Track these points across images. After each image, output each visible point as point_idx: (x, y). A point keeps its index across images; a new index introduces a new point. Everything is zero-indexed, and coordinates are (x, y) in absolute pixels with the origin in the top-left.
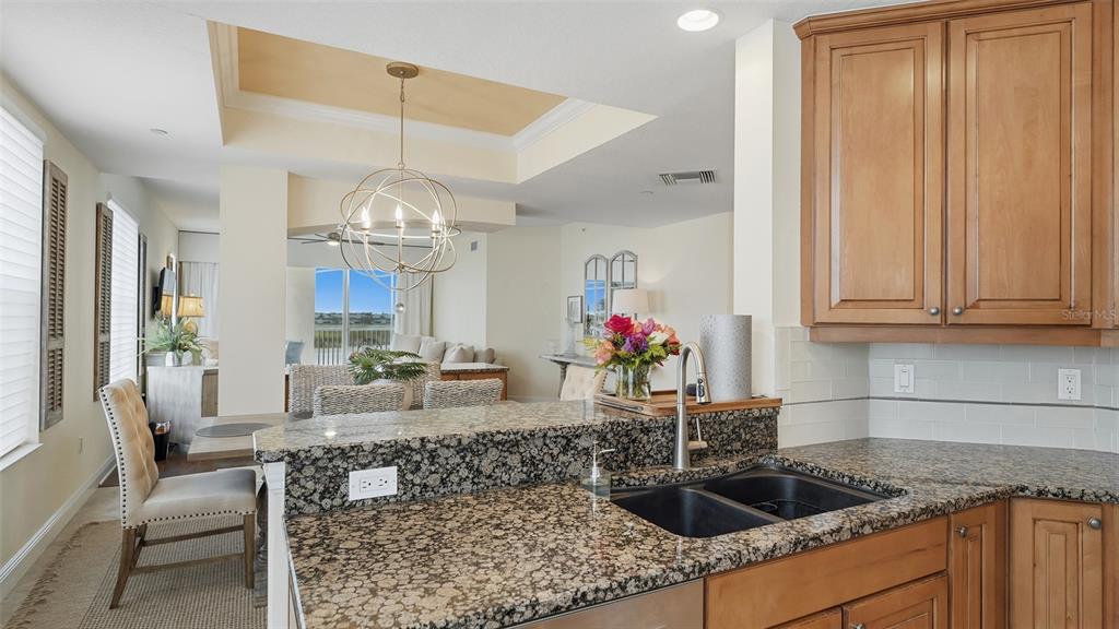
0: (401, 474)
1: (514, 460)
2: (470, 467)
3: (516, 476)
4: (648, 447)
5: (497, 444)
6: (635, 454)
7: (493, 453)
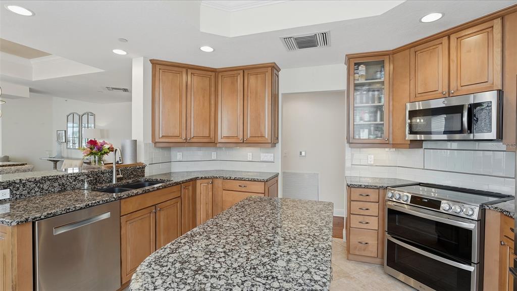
0: (11, 192)
1: (56, 184)
2: (39, 187)
3: (57, 189)
4: (104, 178)
5: (49, 180)
6: (99, 180)
7: (48, 183)
